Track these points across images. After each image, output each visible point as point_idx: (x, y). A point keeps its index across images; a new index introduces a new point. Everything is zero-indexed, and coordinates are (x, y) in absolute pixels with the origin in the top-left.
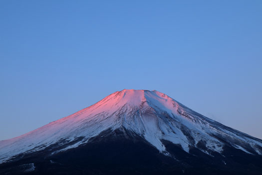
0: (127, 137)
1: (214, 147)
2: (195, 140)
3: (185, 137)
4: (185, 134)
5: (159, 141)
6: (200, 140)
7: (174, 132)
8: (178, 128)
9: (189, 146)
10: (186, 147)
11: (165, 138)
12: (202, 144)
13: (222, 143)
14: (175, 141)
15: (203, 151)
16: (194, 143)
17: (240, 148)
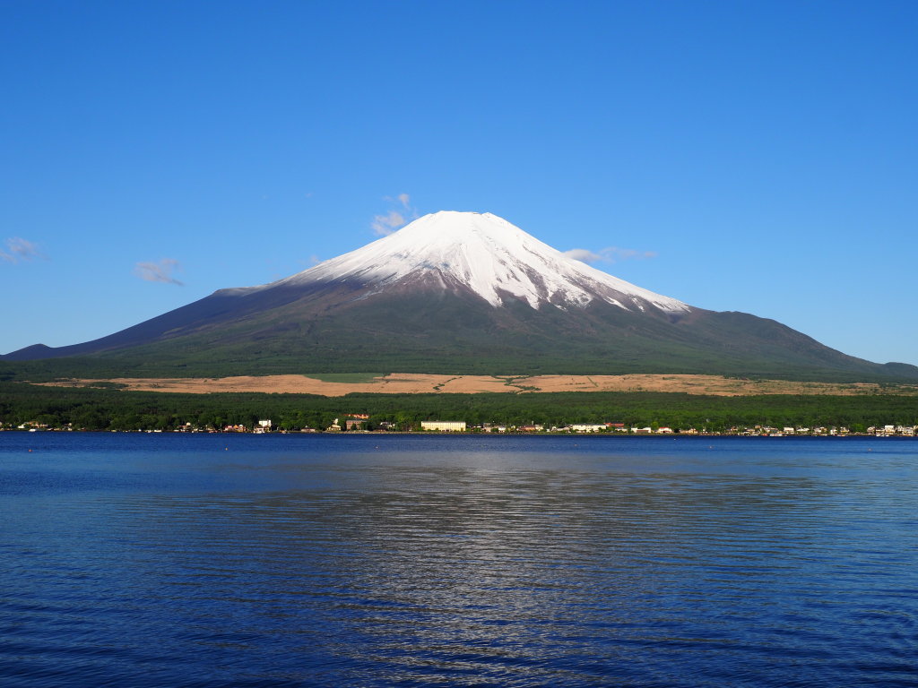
0: (444, 286)
1: (577, 301)
2: (549, 291)
3: (532, 287)
4: (533, 281)
5: (493, 291)
6: (556, 290)
7: (516, 278)
8: (522, 270)
9: (539, 300)
10: (533, 302)
11: (502, 286)
12: (559, 296)
13: (589, 297)
14: (518, 293)
15: (559, 307)
16: (547, 294)
17: (616, 303)
